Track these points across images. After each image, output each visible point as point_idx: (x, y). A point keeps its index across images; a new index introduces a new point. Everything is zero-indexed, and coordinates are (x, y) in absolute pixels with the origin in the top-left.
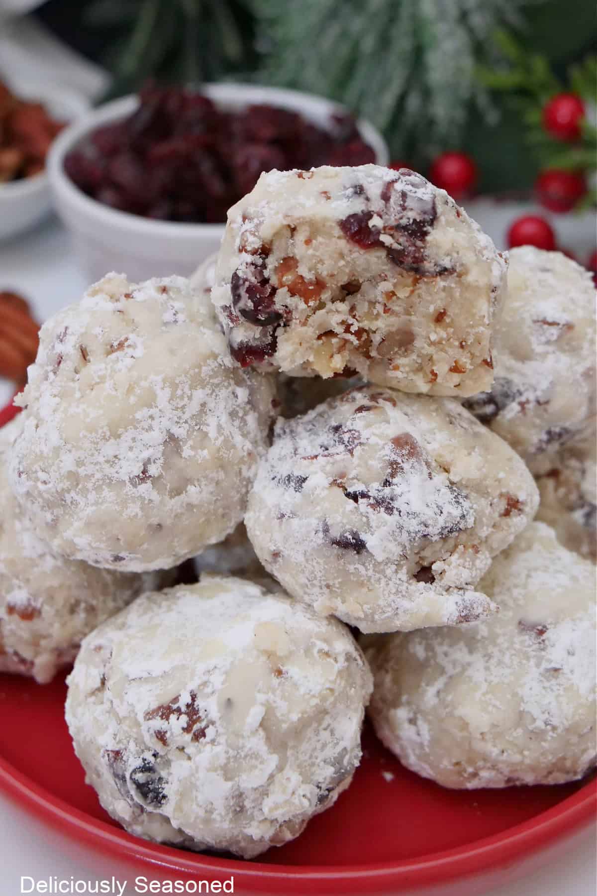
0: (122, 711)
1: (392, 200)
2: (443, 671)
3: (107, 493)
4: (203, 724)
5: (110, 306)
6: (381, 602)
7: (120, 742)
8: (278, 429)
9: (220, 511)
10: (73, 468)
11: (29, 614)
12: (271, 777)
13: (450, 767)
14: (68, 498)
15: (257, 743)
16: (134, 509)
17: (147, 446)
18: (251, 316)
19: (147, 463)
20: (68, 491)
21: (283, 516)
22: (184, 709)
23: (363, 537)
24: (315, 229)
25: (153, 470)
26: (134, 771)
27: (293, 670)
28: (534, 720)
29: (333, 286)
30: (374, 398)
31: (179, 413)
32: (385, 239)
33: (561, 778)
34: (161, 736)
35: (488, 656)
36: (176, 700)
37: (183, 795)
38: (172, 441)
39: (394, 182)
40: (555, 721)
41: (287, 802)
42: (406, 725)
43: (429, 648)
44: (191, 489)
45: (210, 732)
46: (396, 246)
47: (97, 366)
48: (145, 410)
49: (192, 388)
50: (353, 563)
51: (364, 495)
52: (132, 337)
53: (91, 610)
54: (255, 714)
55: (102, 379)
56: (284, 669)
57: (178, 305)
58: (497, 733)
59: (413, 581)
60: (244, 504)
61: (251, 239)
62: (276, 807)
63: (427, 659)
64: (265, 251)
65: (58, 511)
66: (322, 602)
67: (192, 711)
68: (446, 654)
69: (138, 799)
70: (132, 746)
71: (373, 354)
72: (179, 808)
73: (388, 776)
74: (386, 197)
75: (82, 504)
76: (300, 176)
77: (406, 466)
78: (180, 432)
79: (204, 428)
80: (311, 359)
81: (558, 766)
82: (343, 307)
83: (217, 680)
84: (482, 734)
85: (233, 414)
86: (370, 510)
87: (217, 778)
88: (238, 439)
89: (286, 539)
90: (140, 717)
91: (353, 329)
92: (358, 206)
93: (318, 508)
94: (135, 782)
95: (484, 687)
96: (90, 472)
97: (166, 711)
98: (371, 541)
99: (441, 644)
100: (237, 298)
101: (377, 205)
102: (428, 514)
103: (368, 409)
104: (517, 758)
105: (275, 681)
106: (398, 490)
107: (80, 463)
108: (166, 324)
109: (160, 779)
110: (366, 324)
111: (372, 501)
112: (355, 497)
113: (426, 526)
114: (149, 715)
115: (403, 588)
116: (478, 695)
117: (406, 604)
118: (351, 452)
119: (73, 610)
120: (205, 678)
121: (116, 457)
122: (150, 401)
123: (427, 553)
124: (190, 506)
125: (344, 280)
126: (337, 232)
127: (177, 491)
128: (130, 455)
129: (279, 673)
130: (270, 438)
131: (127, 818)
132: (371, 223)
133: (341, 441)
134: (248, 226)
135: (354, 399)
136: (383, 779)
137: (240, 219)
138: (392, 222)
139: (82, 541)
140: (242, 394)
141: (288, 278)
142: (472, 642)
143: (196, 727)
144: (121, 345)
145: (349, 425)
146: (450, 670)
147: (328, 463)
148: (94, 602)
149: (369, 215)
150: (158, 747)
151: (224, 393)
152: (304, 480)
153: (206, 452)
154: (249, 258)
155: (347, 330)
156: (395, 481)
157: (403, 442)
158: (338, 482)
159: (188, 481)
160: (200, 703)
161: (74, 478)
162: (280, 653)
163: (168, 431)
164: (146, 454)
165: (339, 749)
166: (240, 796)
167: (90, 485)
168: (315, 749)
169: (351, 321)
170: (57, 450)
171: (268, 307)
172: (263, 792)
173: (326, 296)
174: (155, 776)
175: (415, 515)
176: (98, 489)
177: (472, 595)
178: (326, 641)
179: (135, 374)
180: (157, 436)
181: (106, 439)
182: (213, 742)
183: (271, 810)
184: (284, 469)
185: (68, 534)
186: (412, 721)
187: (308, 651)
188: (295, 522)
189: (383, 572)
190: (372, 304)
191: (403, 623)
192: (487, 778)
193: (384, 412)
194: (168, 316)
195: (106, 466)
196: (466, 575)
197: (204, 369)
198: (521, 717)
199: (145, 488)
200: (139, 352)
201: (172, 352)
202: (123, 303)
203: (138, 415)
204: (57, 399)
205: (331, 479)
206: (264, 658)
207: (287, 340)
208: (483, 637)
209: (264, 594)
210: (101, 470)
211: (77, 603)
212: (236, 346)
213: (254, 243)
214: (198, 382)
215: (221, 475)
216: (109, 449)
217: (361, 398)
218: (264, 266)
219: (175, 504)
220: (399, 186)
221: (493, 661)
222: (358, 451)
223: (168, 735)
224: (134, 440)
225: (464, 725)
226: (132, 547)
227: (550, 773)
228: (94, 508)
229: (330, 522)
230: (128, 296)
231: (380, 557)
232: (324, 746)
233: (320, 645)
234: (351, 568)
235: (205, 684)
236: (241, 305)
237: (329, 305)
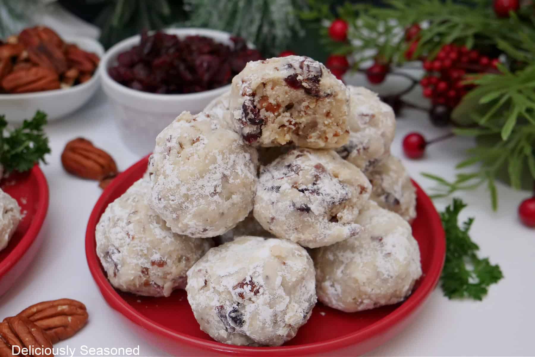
0: (221, 289)
1: (304, 69)
2: (342, 262)
3: (201, 201)
4: (258, 288)
5: (188, 125)
6: (319, 232)
7: (221, 302)
8: (261, 170)
9: (244, 206)
10: (186, 192)
11: (161, 264)
12: (287, 306)
13: (352, 301)
14: (184, 206)
15: (281, 292)
16: (213, 207)
17: (215, 180)
18: (252, 122)
19: (216, 186)
20: (184, 203)
21: (273, 203)
22: (249, 283)
23: (309, 206)
24: (275, 83)
25: (219, 190)
26: (230, 313)
27: (289, 262)
28: (383, 275)
29: (283, 105)
30: (301, 151)
31: (226, 165)
32: (304, 84)
33: (395, 301)
34: (241, 295)
35: (361, 253)
36: (245, 280)
37: (252, 318)
38: (225, 177)
39: (303, 61)
40: (392, 274)
41: (294, 315)
42: (330, 288)
43: (335, 255)
44: (234, 196)
45: (261, 291)
46: (308, 87)
47: (188, 149)
48: (213, 165)
49: (230, 154)
50: (306, 218)
51: (306, 190)
52: (201, 136)
53: (188, 259)
54: (278, 281)
55: (192, 155)
56: (286, 262)
57: (215, 122)
58: (369, 281)
59: (330, 222)
60: (253, 203)
61: (248, 90)
62: (291, 317)
63: (335, 260)
64: (253, 95)
65: (179, 212)
66: (294, 236)
67: (252, 283)
68: (342, 256)
69: (232, 324)
70: (227, 303)
71: (300, 133)
72: (251, 325)
73: (323, 314)
74: (301, 67)
75: (191, 207)
76: (263, 63)
77: (322, 176)
78: (227, 173)
79: (236, 171)
80: (277, 137)
81: (394, 295)
82: (288, 114)
83: (260, 270)
84: (364, 283)
85: (245, 165)
86: (310, 195)
87: (267, 308)
88: (249, 175)
89: (276, 212)
90: (231, 289)
91: (293, 123)
92: (291, 72)
93: (289, 197)
94: (231, 317)
95: (361, 265)
96: (193, 193)
97: (242, 285)
98: (312, 207)
99: (340, 252)
100: (247, 114)
101: (299, 71)
102: (334, 194)
103: (301, 156)
104: (378, 291)
105: (284, 267)
106: (320, 186)
107: (188, 190)
108: (213, 130)
109: (241, 314)
110: (298, 120)
111: (310, 191)
112: (302, 191)
113: (334, 198)
114: (234, 288)
115: (327, 226)
116: (360, 268)
117: (328, 232)
118: (298, 174)
119: (180, 260)
120: (254, 270)
121: (203, 186)
122: (214, 161)
123: (334, 210)
124: (233, 204)
125: (287, 103)
126: (284, 83)
127: (228, 198)
128: (209, 184)
129: (284, 263)
130: (258, 175)
131: (225, 337)
132: (298, 78)
133: (292, 170)
134: (245, 85)
135: (293, 153)
136: (321, 315)
137: (241, 82)
138: (306, 77)
139: (192, 223)
140: (248, 156)
141: (265, 104)
142: (353, 249)
143: (255, 289)
144: (198, 140)
145: (295, 163)
146: (346, 261)
147: (289, 179)
148: (189, 256)
149: (296, 75)
150: (240, 300)
151: (241, 156)
152: (280, 187)
153: (239, 180)
154: (248, 98)
155: (290, 124)
156: (318, 182)
157: (318, 167)
158: (295, 186)
159: (232, 193)
160: (254, 280)
161: (187, 197)
162: (283, 256)
163: (223, 173)
164: (215, 183)
165: (309, 295)
166: (275, 315)
167: (194, 198)
168: (300, 295)
169: (292, 120)
170: (178, 186)
171: (258, 117)
172: (284, 313)
173: (281, 110)
174: (239, 314)
175: (328, 195)
176: (197, 199)
177: (354, 225)
178: (299, 251)
179: (206, 150)
180: (219, 175)
181: (198, 178)
182: (263, 294)
183: (289, 319)
184: (269, 185)
185: (185, 221)
186: (332, 286)
187: (293, 255)
188: (280, 204)
189: (318, 219)
190: (299, 112)
191: (328, 241)
192: (367, 304)
193: (307, 157)
194: (213, 127)
195: (200, 189)
196: (350, 217)
197: (233, 146)
198: (378, 274)
199: (216, 197)
200: (206, 141)
201: (219, 140)
202: (193, 123)
203: (210, 168)
204: (173, 166)
205: (291, 185)
206: (276, 260)
207: (266, 130)
208: (357, 246)
209: (265, 239)
210: (198, 192)
211: (182, 257)
212: (245, 135)
213: (249, 91)
214: (231, 152)
215: (244, 190)
216: (200, 183)
217: (296, 152)
218: (254, 101)
219: (227, 204)
220: (306, 63)
221: (363, 254)
222: (301, 173)
223: (244, 294)
224: (209, 178)
225: (356, 281)
226: (212, 224)
227: (391, 298)
228: (197, 208)
229: (294, 201)
230: (194, 120)
231: (317, 213)
232: (304, 294)
233: (297, 252)
234: (306, 219)
235: (255, 273)
236: (249, 117)
237: (282, 114)
